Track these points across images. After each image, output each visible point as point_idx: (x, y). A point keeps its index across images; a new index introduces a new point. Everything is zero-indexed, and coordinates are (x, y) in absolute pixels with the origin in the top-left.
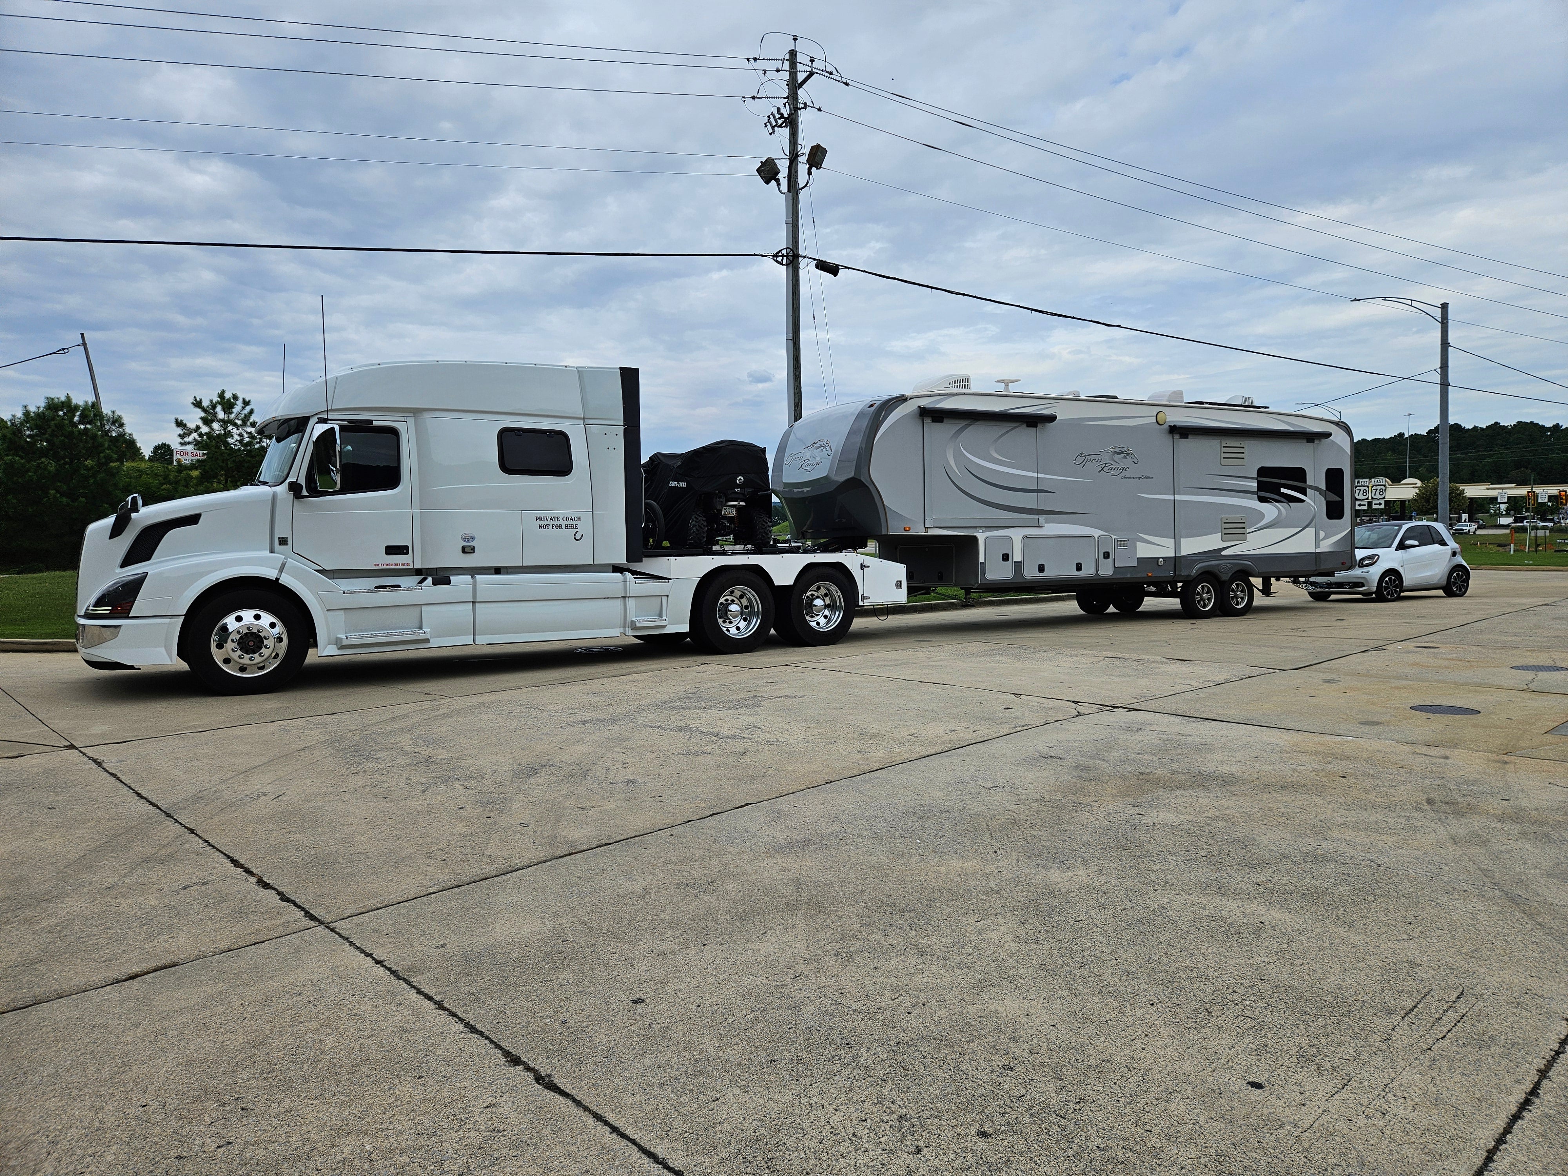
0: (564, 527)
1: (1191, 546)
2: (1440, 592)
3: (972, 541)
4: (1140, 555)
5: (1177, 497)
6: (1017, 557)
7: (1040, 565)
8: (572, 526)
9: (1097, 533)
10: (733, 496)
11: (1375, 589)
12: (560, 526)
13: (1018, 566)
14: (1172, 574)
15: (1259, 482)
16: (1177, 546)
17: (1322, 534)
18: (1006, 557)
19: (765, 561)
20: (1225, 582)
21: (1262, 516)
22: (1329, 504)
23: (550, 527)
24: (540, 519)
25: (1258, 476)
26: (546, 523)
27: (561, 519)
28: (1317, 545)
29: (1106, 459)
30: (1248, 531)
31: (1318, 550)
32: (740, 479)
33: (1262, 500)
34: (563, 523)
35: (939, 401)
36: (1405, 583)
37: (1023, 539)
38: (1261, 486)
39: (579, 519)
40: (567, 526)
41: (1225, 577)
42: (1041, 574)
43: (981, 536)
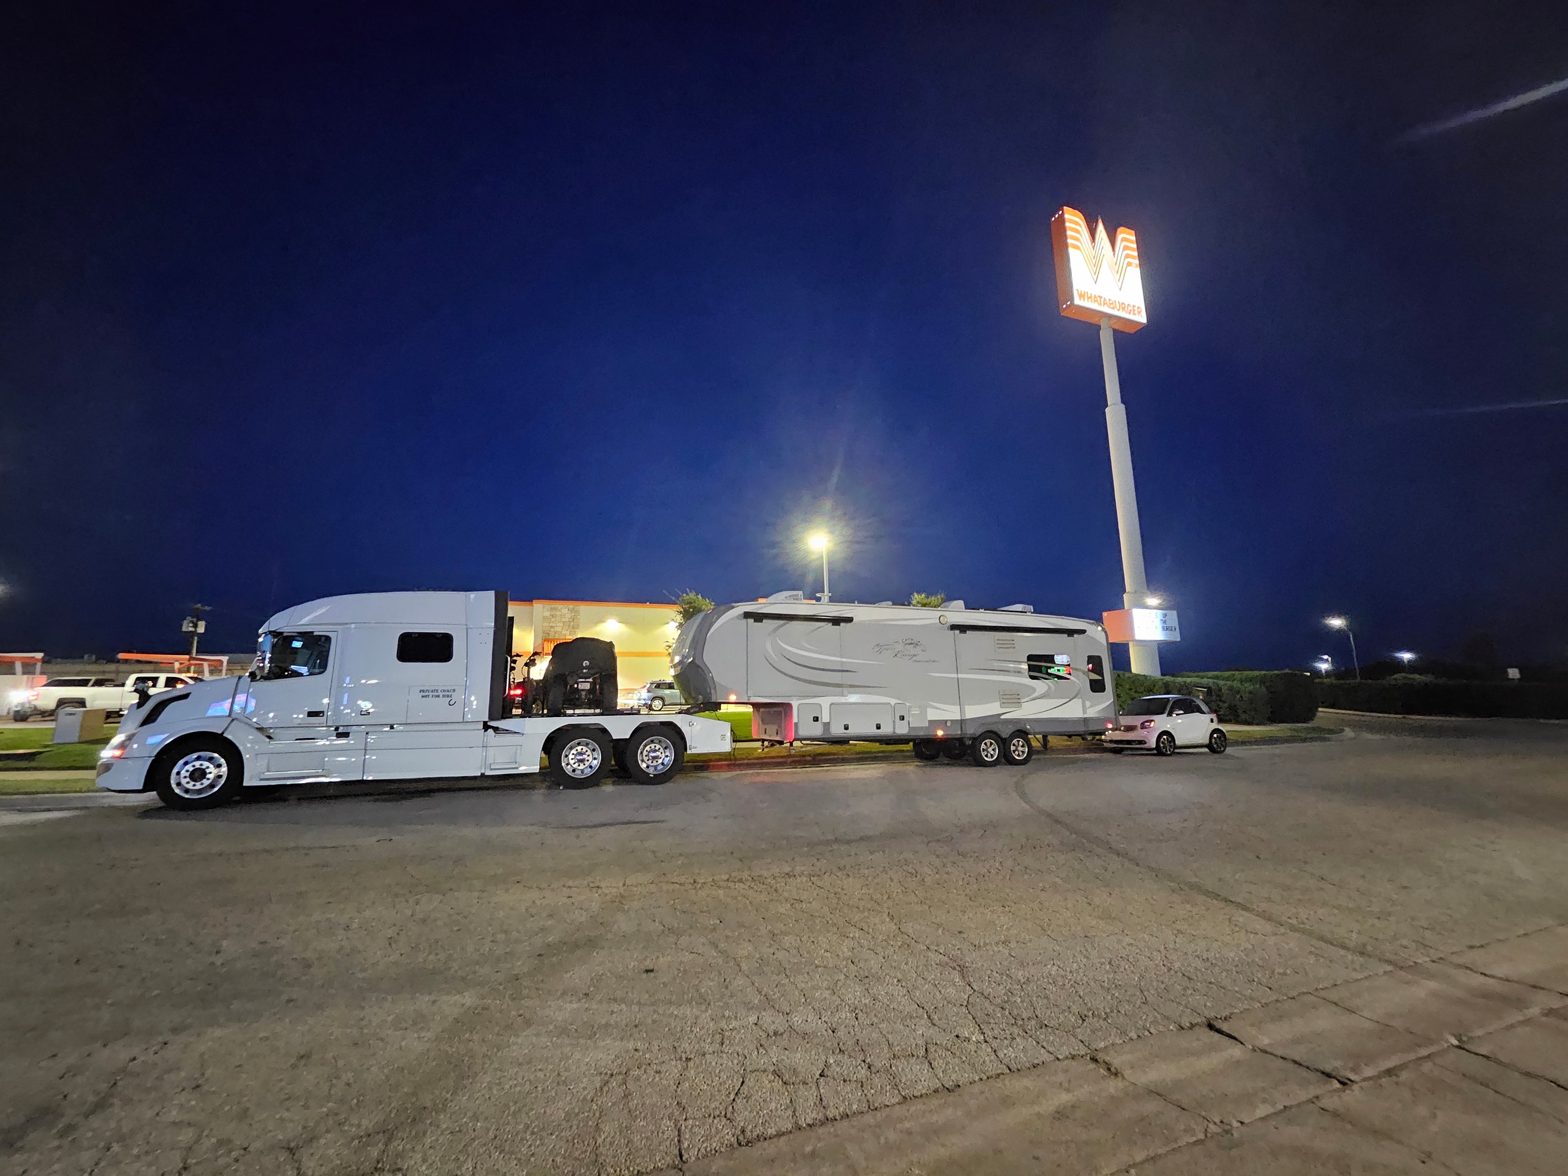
0: (441, 696)
1: (974, 712)
2: (1206, 750)
3: (788, 706)
4: (930, 718)
5: (960, 676)
6: (825, 718)
7: (845, 725)
8: (448, 696)
9: (893, 701)
10: (581, 675)
11: (1154, 746)
12: (438, 696)
13: (827, 725)
14: (959, 732)
15: (1029, 665)
16: (962, 711)
17: (1088, 704)
18: (816, 719)
19: (606, 722)
20: (1005, 739)
21: (1034, 690)
22: (1092, 682)
23: (430, 696)
24: (423, 691)
25: (1028, 660)
26: (427, 694)
27: (439, 691)
28: (1085, 712)
29: (899, 647)
30: (1023, 700)
31: (1086, 716)
32: (586, 663)
33: (1033, 678)
34: (441, 694)
35: (761, 608)
36: (1178, 742)
37: (830, 706)
38: (1031, 668)
39: (454, 690)
40: (444, 696)
41: (1004, 735)
42: (846, 731)
43: (795, 704)
